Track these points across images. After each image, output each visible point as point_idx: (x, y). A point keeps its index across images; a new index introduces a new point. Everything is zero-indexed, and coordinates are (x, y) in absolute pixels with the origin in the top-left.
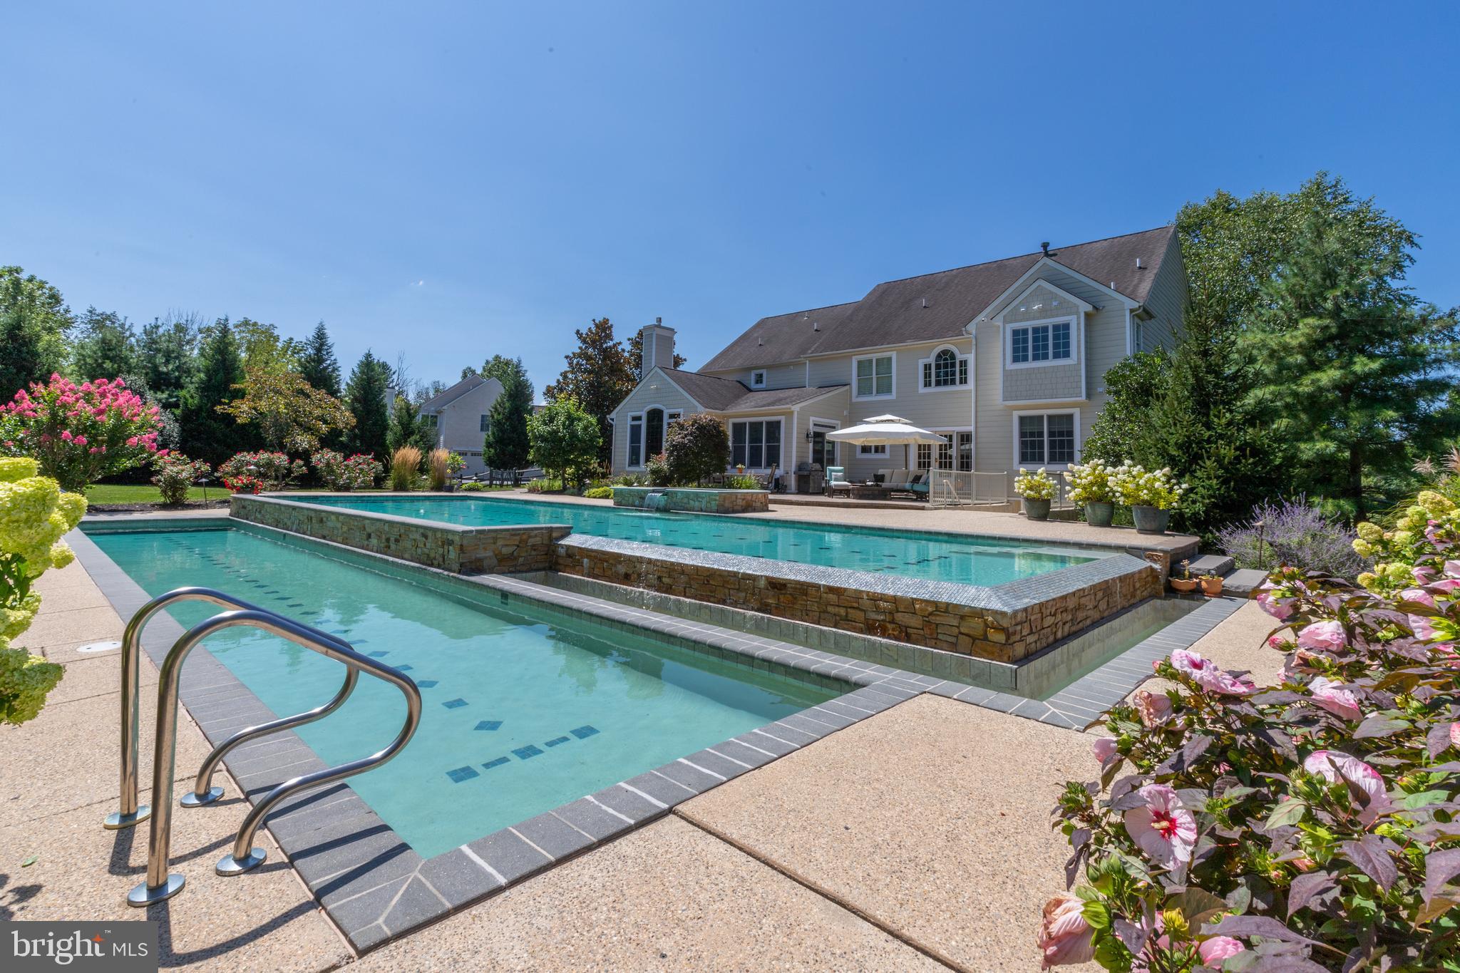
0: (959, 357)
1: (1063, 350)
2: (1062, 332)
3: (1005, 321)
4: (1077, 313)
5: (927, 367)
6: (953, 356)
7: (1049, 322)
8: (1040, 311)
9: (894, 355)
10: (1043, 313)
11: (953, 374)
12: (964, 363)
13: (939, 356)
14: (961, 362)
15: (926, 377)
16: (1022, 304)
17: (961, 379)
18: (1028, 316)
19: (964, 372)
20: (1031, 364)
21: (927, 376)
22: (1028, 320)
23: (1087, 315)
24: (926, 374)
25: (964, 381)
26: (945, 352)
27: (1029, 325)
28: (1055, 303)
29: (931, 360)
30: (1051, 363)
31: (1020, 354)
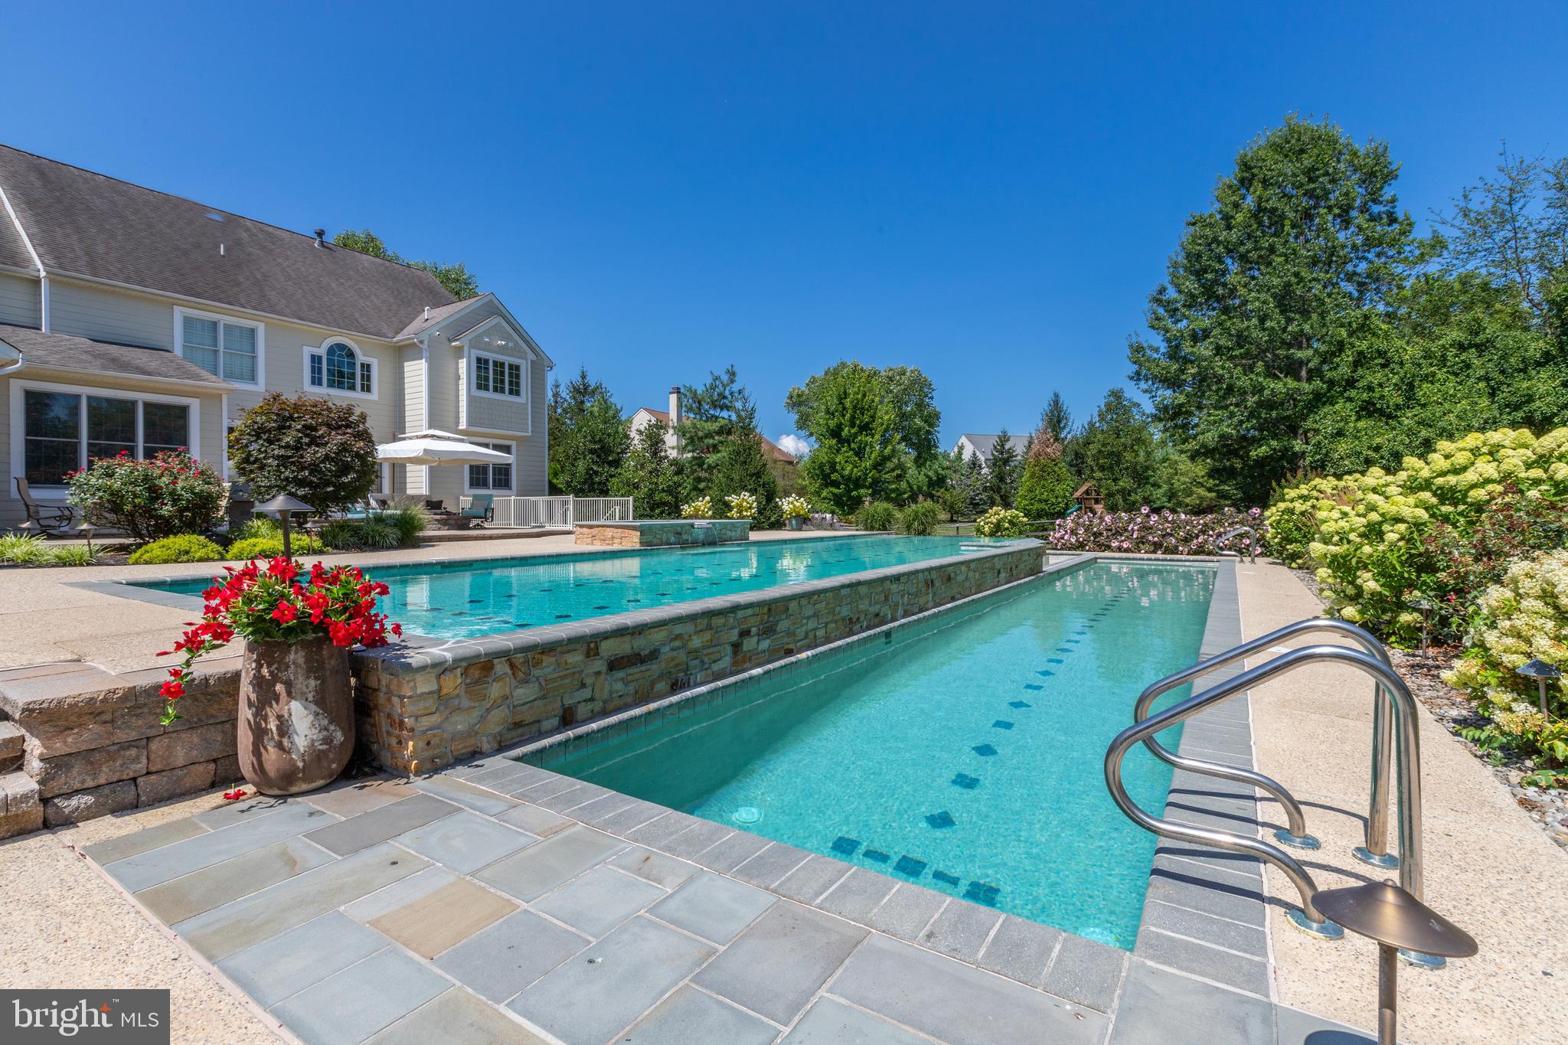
0: (361, 358)
1: (515, 391)
2: (515, 369)
3: (471, 346)
4: (526, 359)
5: (316, 359)
6: (351, 354)
7: (507, 360)
8: (502, 347)
9: (261, 329)
10: (502, 350)
11: (353, 376)
12: (366, 367)
13: (331, 351)
14: (363, 365)
15: (313, 371)
16: (487, 333)
17: (363, 385)
18: (488, 347)
19: (367, 378)
20: (489, 395)
21: (316, 370)
22: (489, 351)
23: (533, 362)
24: (313, 368)
25: (367, 388)
26: (341, 347)
27: (492, 356)
28: (510, 345)
29: (322, 351)
30: (506, 397)
31: (482, 385)
